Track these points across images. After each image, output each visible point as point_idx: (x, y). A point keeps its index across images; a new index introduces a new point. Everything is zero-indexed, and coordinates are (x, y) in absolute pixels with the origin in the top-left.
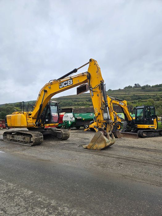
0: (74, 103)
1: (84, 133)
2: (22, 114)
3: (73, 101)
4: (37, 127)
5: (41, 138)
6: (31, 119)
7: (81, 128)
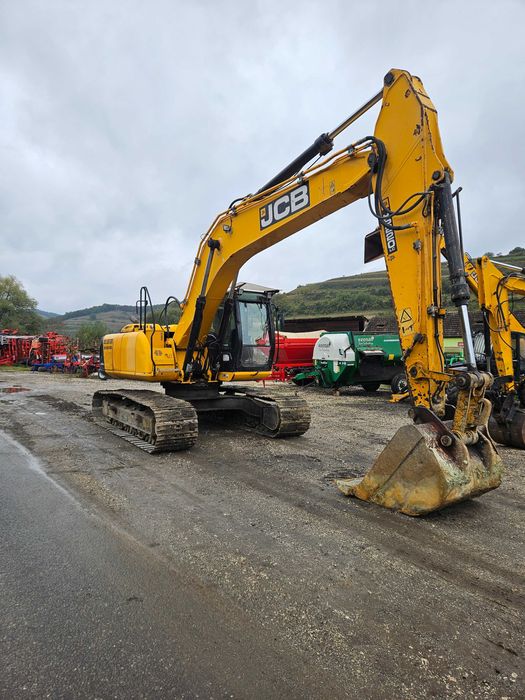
0: (377, 297)
1: (385, 410)
2: (142, 332)
3: (373, 293)
4: (189, 382)
5: (191, 426)
6: (170, 351)
7: (383, 387)
